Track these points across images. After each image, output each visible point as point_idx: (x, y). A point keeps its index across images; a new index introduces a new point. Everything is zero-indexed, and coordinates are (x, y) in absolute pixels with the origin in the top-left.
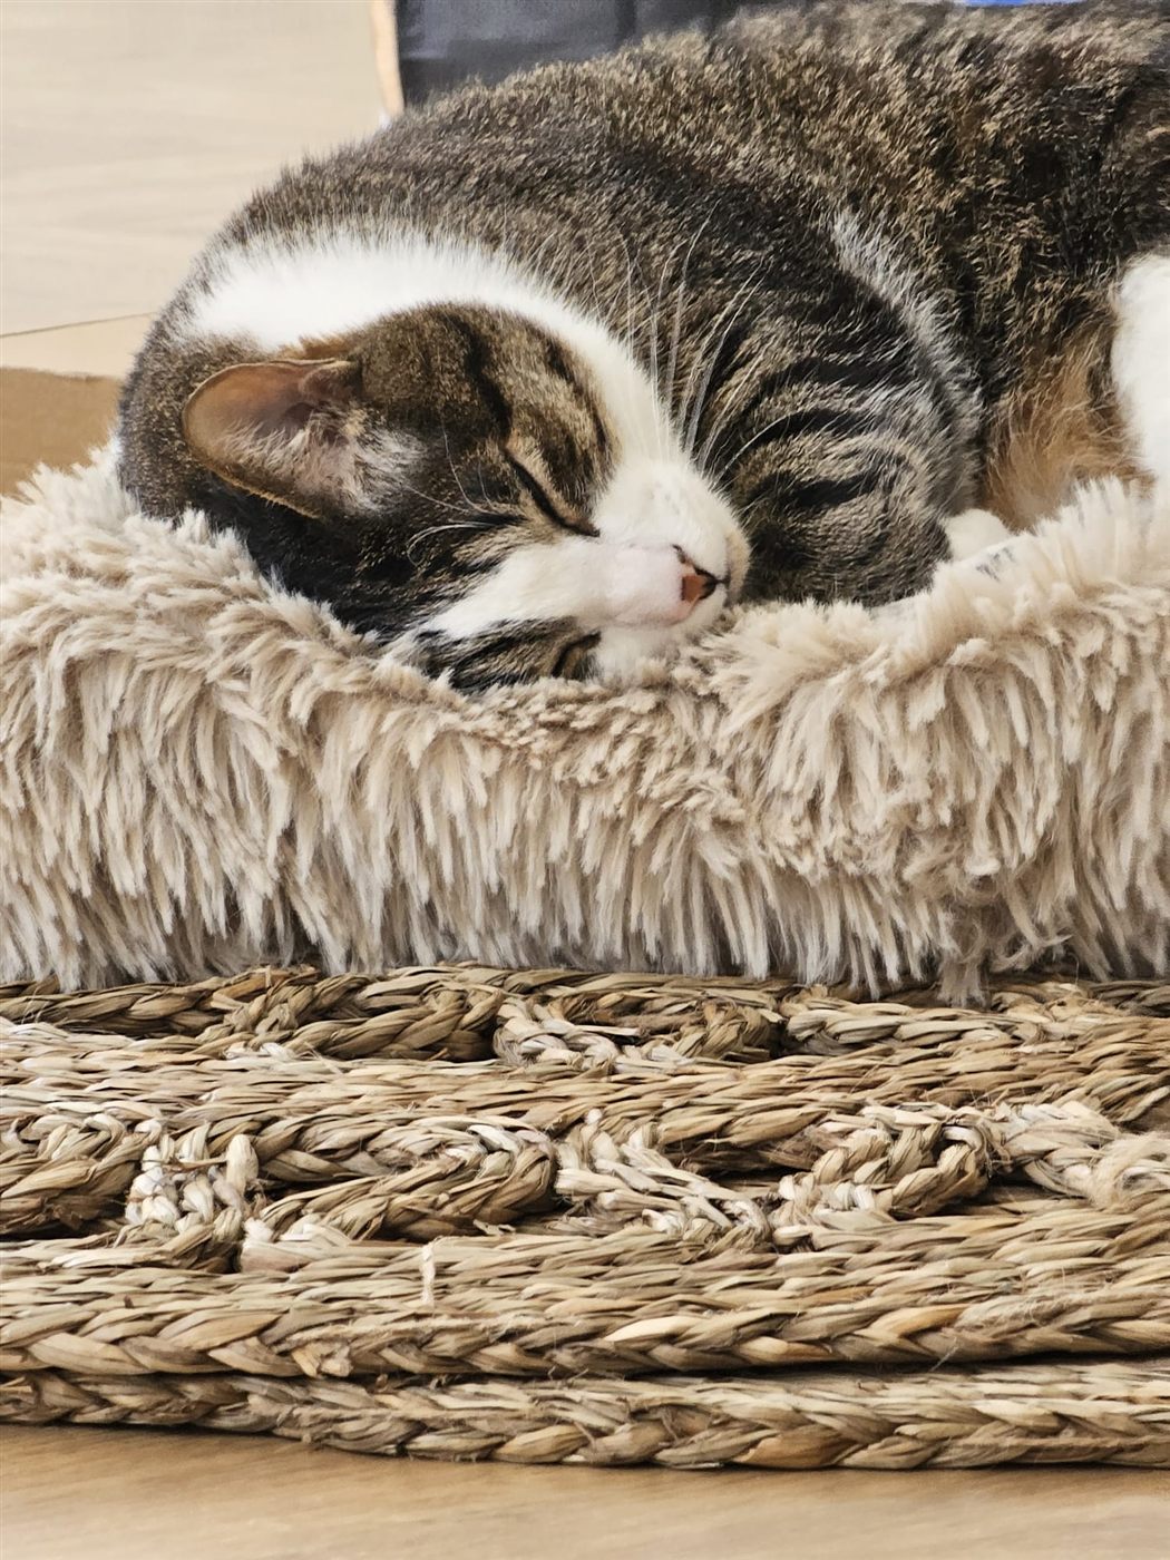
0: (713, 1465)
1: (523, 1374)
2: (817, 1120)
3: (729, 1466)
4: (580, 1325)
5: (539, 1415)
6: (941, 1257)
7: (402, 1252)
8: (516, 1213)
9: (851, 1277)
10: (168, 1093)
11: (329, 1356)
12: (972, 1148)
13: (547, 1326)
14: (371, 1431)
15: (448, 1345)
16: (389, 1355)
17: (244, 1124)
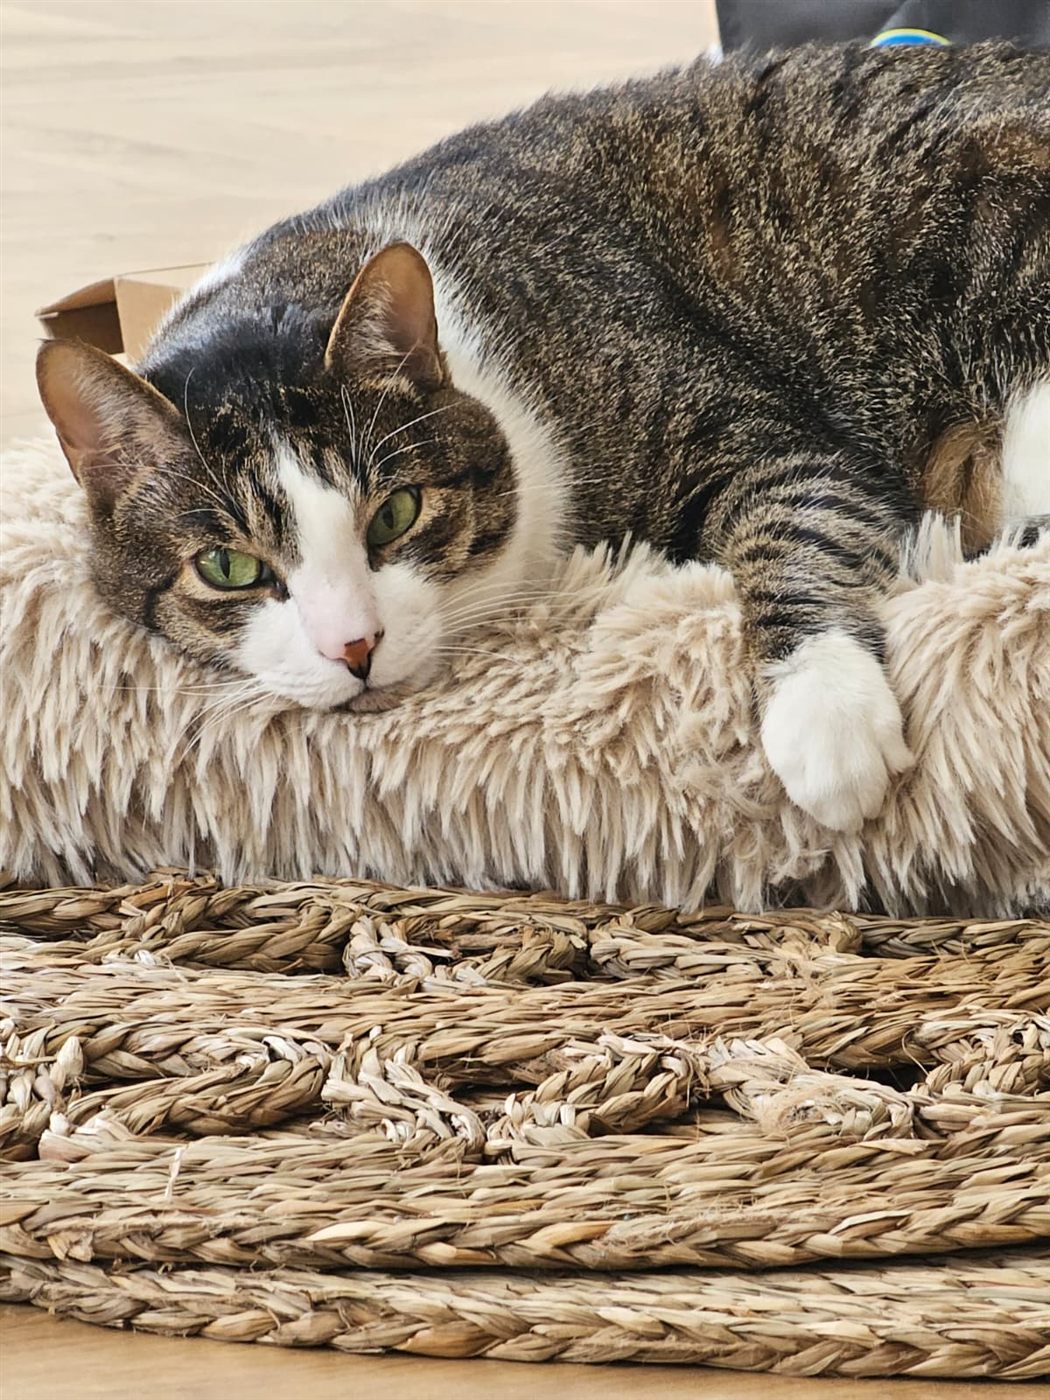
0: (377, 1351)
1: (237, 1264)
2: (559, 1045)
3: (390, 1352)
4: (287, 1225)
5: (240, 1301)
6: (612, 1174)
7: (169, 1148)
8: (286, 1114)
9: (531, 1189)
10: (32, 994)
11: (77, 1243)
12: (676, 1076)
13: (258, 1225)
14: (103, 1307)
15: (176, 1238)
16: (128, 1244)
17: (80, 1027)
